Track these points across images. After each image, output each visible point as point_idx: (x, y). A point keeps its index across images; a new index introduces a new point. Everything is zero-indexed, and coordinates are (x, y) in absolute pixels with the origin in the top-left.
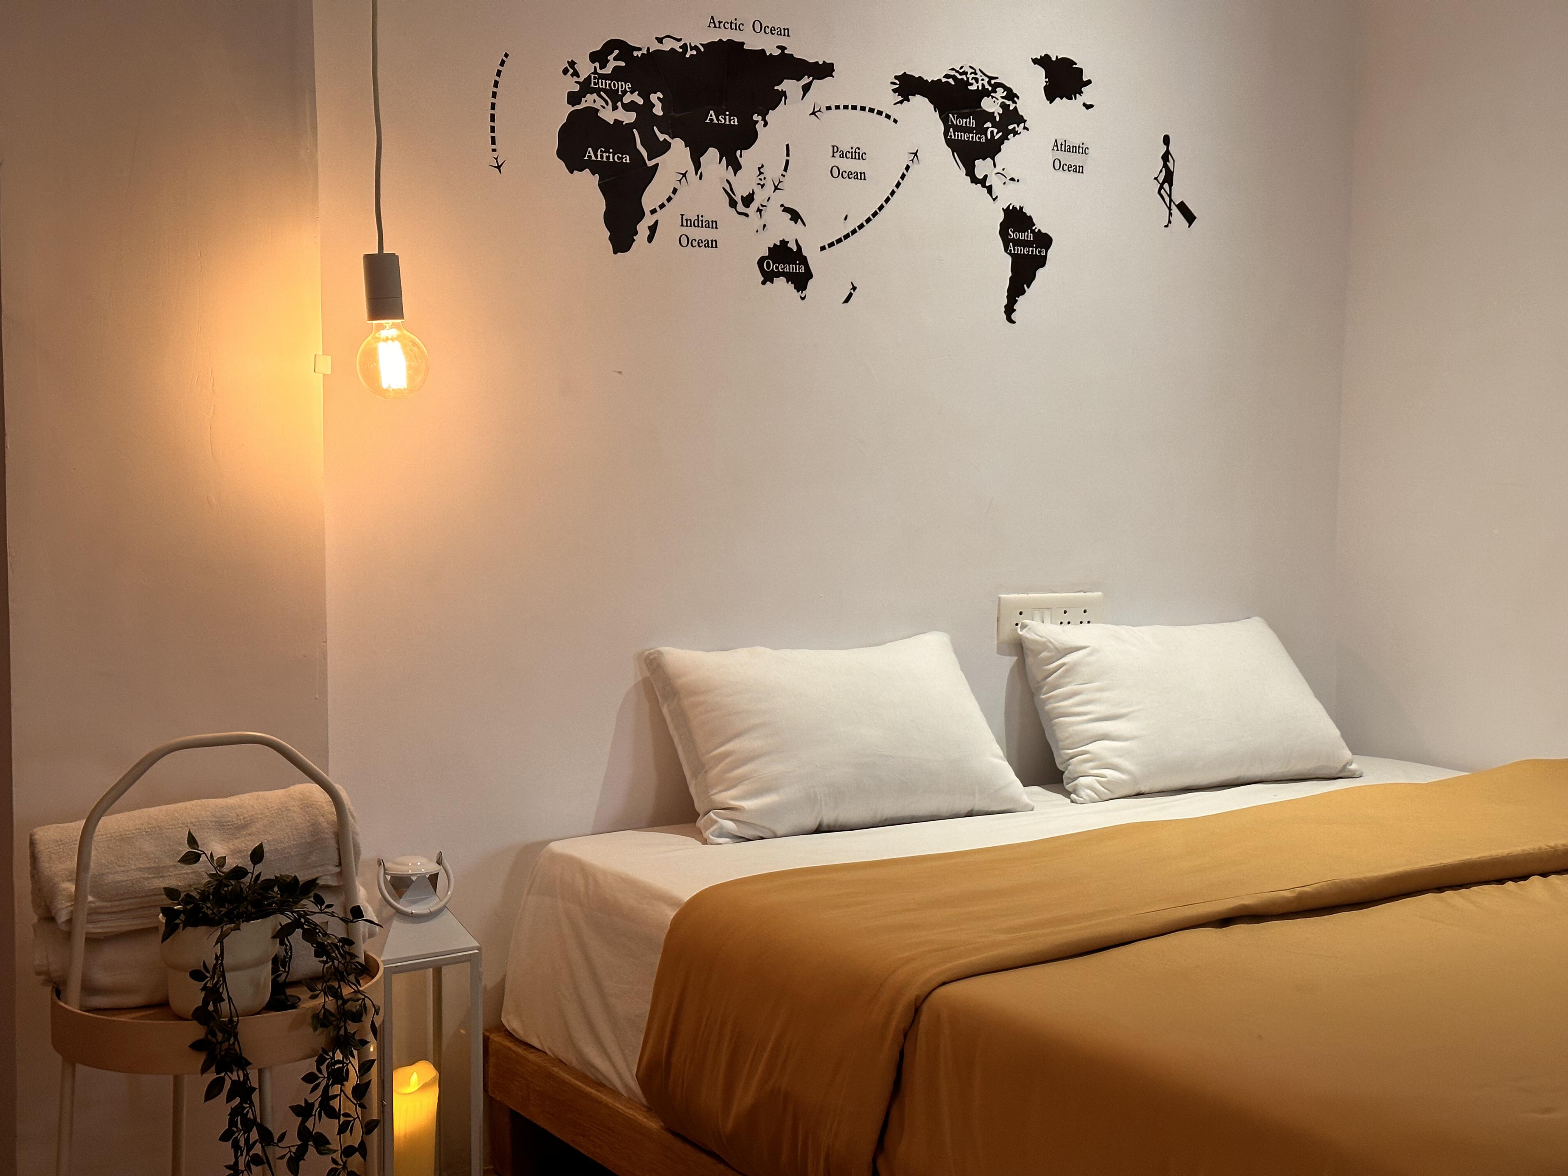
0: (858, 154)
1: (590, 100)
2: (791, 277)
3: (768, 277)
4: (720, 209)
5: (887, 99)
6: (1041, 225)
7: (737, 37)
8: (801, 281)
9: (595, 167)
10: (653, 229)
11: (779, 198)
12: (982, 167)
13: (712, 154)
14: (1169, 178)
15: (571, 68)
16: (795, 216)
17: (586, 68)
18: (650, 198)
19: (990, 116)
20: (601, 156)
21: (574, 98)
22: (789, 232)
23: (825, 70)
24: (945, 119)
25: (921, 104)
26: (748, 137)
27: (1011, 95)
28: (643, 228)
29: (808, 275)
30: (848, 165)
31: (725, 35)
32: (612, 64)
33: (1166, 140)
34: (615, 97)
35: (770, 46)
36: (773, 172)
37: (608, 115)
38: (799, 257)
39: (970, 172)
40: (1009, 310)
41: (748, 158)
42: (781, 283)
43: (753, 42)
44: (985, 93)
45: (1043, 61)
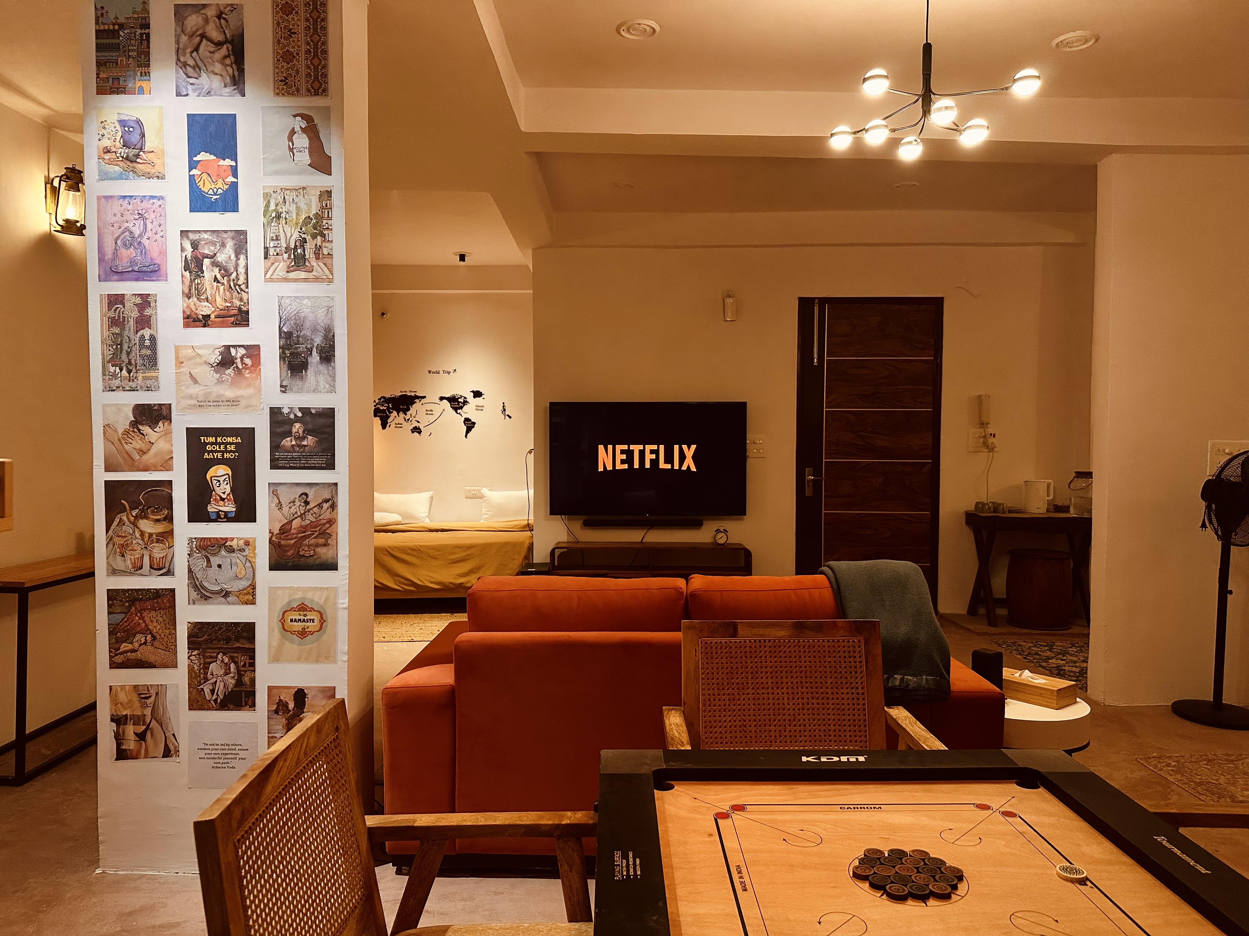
0: (431, 411)
1: (378, 406)
2: (417, 432)
3: (413, 432)
4: (403, 421)
5: (438, 401)
6: (473, 420)
7: (406, 393)
8: (420, 433)
9: (379, 416)
10: (390, 426)
11: (415, 419)
12: (459, 411)
13: (401, 412)
14: (505, 410)
15: (375, 401)
16: (418, 422)
17: (377, 401)
18: (389, 421)
19: (461, 402)
20: (380, 414)
21: (375, 406)
22: (417, 425)
23: (424, 397)
24: (450, 403)
25: (445, 401)
26: (408, 409)
27: (465, 398)
28: (388, 426)
29: (421, 431)
30: (428, 413)
31: (403, 393)
32: (382, 400)
33: (503, 403)
34: (383, 405)
35: (413, 394)
36: (414, 415)
37: (381, 408)
38: (419, 428)
39: (456, 412)
40: (466, 436)
41: (408, 413)
42: (415, 433)
43: (409, 394)
44: (459, 398)
45: (473, 392)
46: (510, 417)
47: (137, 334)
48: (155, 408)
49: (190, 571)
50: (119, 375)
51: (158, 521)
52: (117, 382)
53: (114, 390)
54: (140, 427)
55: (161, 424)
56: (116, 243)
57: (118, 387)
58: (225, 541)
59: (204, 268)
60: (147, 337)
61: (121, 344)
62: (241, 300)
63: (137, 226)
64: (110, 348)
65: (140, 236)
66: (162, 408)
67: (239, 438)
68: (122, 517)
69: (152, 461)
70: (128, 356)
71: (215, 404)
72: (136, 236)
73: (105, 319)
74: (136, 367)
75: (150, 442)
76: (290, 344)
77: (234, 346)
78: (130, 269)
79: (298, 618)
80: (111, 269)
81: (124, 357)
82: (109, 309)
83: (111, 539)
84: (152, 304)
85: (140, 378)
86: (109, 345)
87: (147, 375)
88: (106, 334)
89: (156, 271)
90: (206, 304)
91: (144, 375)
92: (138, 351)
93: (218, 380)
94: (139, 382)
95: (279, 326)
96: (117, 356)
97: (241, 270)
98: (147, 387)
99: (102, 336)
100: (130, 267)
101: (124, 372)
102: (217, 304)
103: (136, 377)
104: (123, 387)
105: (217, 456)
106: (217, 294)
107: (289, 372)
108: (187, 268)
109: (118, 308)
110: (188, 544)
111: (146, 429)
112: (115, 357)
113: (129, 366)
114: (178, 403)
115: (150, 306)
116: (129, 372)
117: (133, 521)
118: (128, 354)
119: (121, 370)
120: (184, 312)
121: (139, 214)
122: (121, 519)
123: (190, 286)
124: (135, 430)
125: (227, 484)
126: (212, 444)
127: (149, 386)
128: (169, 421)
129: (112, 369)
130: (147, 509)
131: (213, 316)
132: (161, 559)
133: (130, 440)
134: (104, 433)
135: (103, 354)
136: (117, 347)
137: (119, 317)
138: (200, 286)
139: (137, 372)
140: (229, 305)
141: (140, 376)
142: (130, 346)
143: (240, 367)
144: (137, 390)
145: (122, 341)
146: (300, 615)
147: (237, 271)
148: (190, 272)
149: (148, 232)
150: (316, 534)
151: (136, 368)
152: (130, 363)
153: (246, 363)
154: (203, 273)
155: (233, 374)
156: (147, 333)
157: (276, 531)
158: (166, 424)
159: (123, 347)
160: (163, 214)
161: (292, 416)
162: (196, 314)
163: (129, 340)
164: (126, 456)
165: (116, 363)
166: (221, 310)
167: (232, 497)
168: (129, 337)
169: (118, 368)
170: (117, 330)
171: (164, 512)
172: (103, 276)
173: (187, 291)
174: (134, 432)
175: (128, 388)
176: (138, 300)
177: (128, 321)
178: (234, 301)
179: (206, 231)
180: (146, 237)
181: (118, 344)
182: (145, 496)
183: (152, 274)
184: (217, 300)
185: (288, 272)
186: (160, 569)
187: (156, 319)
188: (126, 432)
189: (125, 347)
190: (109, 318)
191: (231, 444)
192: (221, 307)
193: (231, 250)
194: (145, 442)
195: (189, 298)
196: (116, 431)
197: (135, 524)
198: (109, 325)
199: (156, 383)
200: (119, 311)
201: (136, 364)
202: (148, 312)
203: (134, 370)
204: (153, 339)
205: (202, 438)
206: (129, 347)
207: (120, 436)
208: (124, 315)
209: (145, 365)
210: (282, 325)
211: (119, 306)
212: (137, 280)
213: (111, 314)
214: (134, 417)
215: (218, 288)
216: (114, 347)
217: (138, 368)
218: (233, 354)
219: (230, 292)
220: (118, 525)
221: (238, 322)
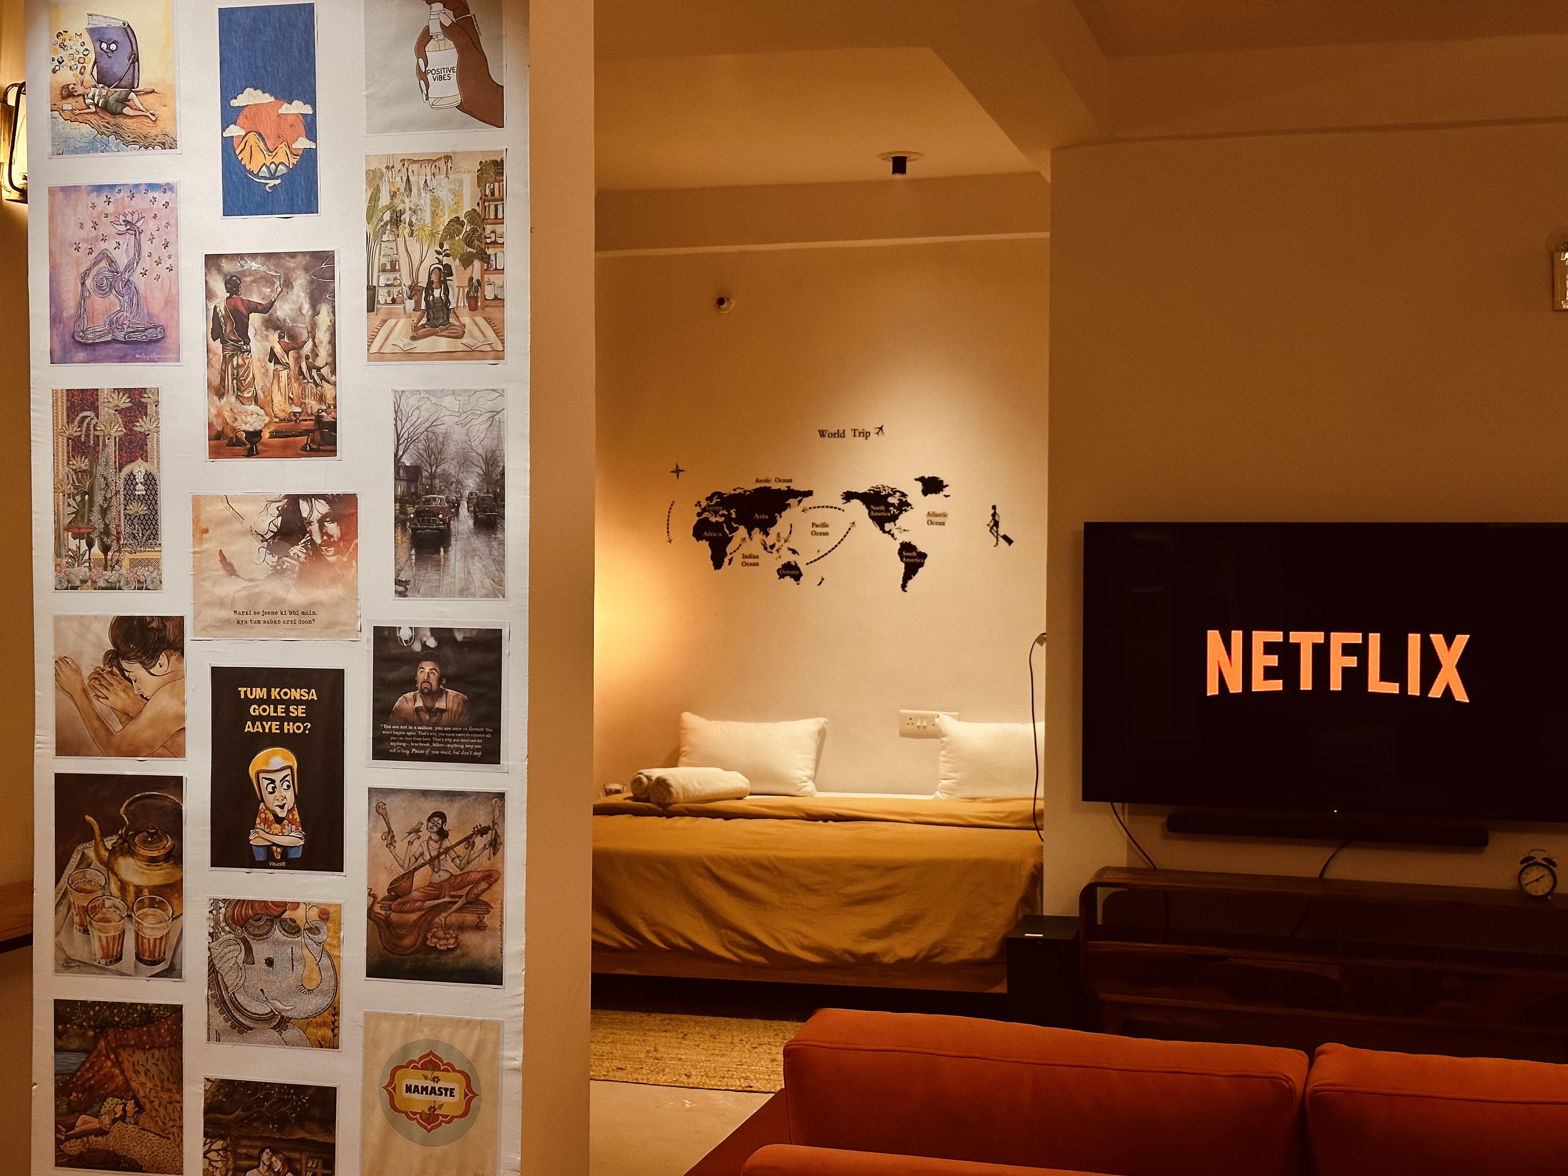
0: (825, 525)
1: (705, 515)
2: (792, 576)
3: (782, 576)
4: (760, 550)
5: (839, 502)
6: (921, 549)
7: (767, 485)
8: (797, 576)
9: (707, 539)
10: (731, 560)
11: (788, 545)
12: (888, 526)
13: (757, 530)
14: (996, 524)
15: (699, 504)
16: (794, 552)
17: (704, 503)
18: (729, 549)
19: (893, 505)
20: (710, 534)
21: (699, 514)
22: (792, 558)
23: (809, 493)
24: (868, 507)
25: (856, 503)
26: (773, 522)
27: (904, 495)
28: (726, 560)
29: (801, 575)
30: (819, 530)
31: (762, 485)
32: (715, 501)
33: (994, 507)
34: (716, 513)
35: (783, 487)
36: (784, 535)
37: (713, 519)
38: (796, 568)
39: (882, 529)
40: (904, 586)
41: (773, 531)
42: (788, 578)
43: (775, 486)
44: (889, 495)
45: (921, 479)
46: (1009, 541)
47: (120, 471)
48: (154, 625)
49: (213, 970)
50: (86, 557)
51: (153, 860)
52: (81, 571)
53: (76, 588)
54: (125, 664)
55: (163, 659)
56: (83, 284)
57: (84, 582)
58: (280, 910)
59: (251, 333)
60: (140, 478)
61: (91, 493)
62: (321, 399)
63: (123, 247)
64: (71, 501)
65: (129, 268)
66: (165, 626)
67: (313, 691)
68: (86, 851)
69: (147, 734)
70: (104, 519)
71: (268, 618)
72: (121, 269)
73: (62, 441)
74: (118, 539)
75: (142, 696)
76: (415, 493)
77: (308, 498)
78: (109, 338)
79: (421, 1083)
80: (73, 337)
81: (96, 517)
82: (70, 420)
83: (65, 895)
84: (151, 409)
85: (126, 563)
86: (69, 495)
87: (139, 556)
88: (64, 470)
89: (158, 341)
90: (253, 408)
91: (134, 556)
92: (122, 506)
93: (274, 567)
94: (123, 571)
95: (396, 455)
96: (83, 517)
97: (323, 336)
98: (139, 582)
99: (56, 475)
100: (109, 333)
101: (96, 550)
102: (275, 409)
103: (118, 561)
104: (94, 582)
105: (270, 728)
106: (275, 386)
107: (413, 552)
108: (216, 333)
109: (86, 417)
110: (211, 912)
111: (135, 669)
112: (79, 518)
113: (105, 539)
114: (197, 614)
115: (146, 414)
116: (105, 549)
117: (106, 859)
118: (104, 512)
119: (90, 545)
120: (210, 425)
121: (127, 222)
122: (83, 854)
123: (223, 372)
124: (115, 670)
125: (289, 787)
126: (260, 702)
127: (142, 579)
128: (178, 654)
129: (73, 544)
130: (134, 836)
131: (266, 435)
132: (158, 942)
133: (105, 691)
134: (57, 675)
135: (57, 514)
136: (83, 499)
137: (87, 435)
138: (241, 371)
139: (119, 551)
140: (299, 410)
141: (126, 558)
142: (109, 496)
143: (318, 541)
144: (120, 589)
145: (92, 486)
146: (426, 1078)
147: (314, 339)
148: (223, 342)
149: (144, 260)
150: (460, 903)
151: (118, 542)
152: (106, 532)
153: (330, 532)
154: (247, 343)
155: (303, 556)
156: (139, 469)
157: (382, 892)
158: (173, 658)
159: (95, 499)
160: (173, 222)
161: (417, 647)
162: (234, 430)
163: (107, 484)
164: (96, 724)
165: (82, 531)
166: (282, 421)
167: (297, 816)
168: (105, 478)
169: (83, 542)
170: (83, 464)
171: (165, 842)
172: (58, 354)
173: (216, 381)
174: (112, 673)
175: (101, 583)
176: (124, 402)
177: (105, 445)
178: (307, 401)
179: (254, 256)
180: (139, 270)
181: (86, 493)
182: (132, 808)
183: (150, 348)
184: (275, 401)
185: (414, 338)
186: (154, 963)
187: (158, 441)
188: (97, 675)
189: (99, 499)
190: (69, 439)
191: (297, 702)
192: (282, 415)
193: (302, 295)
194: (132, 695)
195: (221, 396)
196: (78, 671)
197: (109, 867)
198: (68, 453)
199: (155, 574)
200: (89, 424)
201: (119, 533)
202: (142, 425)
203: (114, 547)
204: (151, 481)
205: (242, 690)
206: (105, 499)
207: (86, 681)
208: (97, 433)
209: (135, 537)
210: (400, 453)
211: (85, 414)
212: (122, 359)
213: (74, 430)
214: (114, 643)
215: (276, 375)
216: (78, 498)
217: (121, 542)
218: (305, 514)
219: (300, 384)
220: (77, 867)
221: (314, 447)
